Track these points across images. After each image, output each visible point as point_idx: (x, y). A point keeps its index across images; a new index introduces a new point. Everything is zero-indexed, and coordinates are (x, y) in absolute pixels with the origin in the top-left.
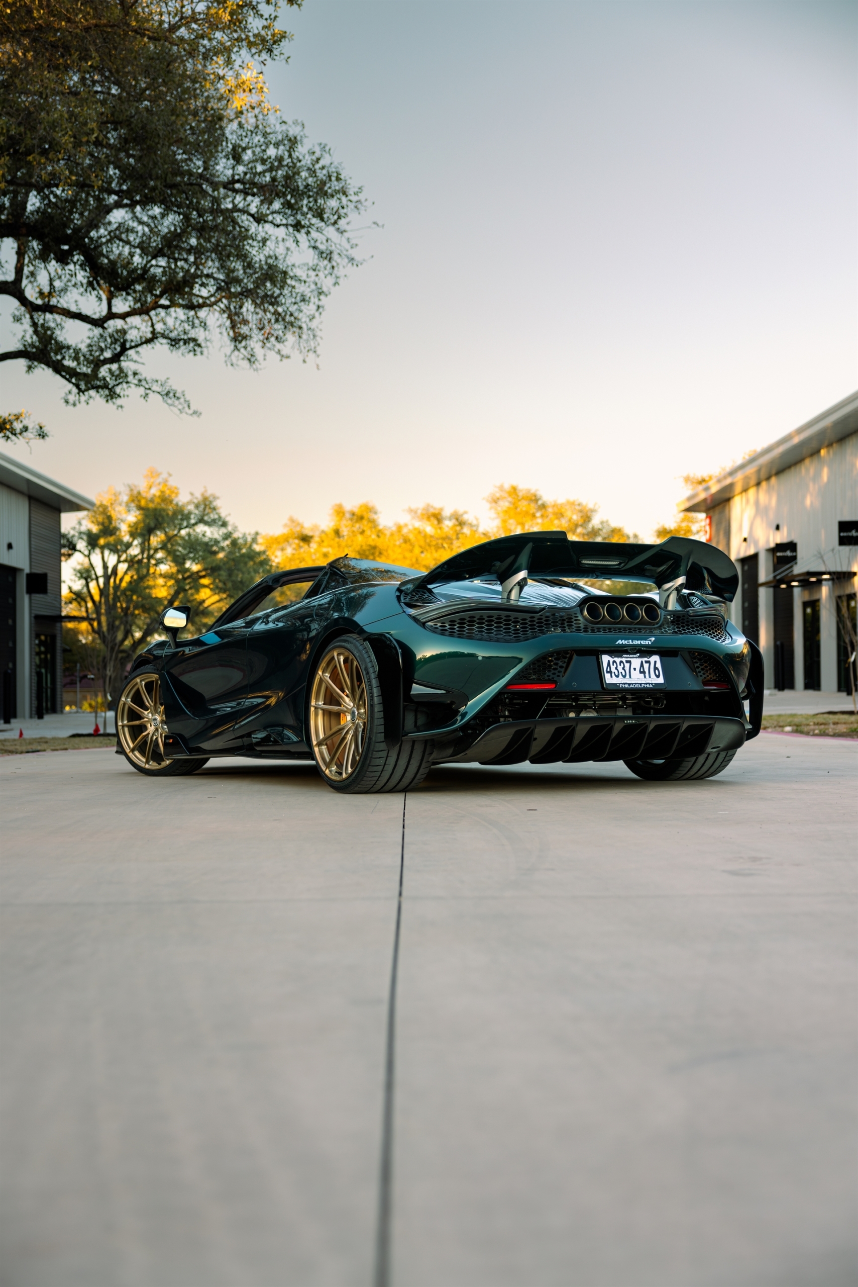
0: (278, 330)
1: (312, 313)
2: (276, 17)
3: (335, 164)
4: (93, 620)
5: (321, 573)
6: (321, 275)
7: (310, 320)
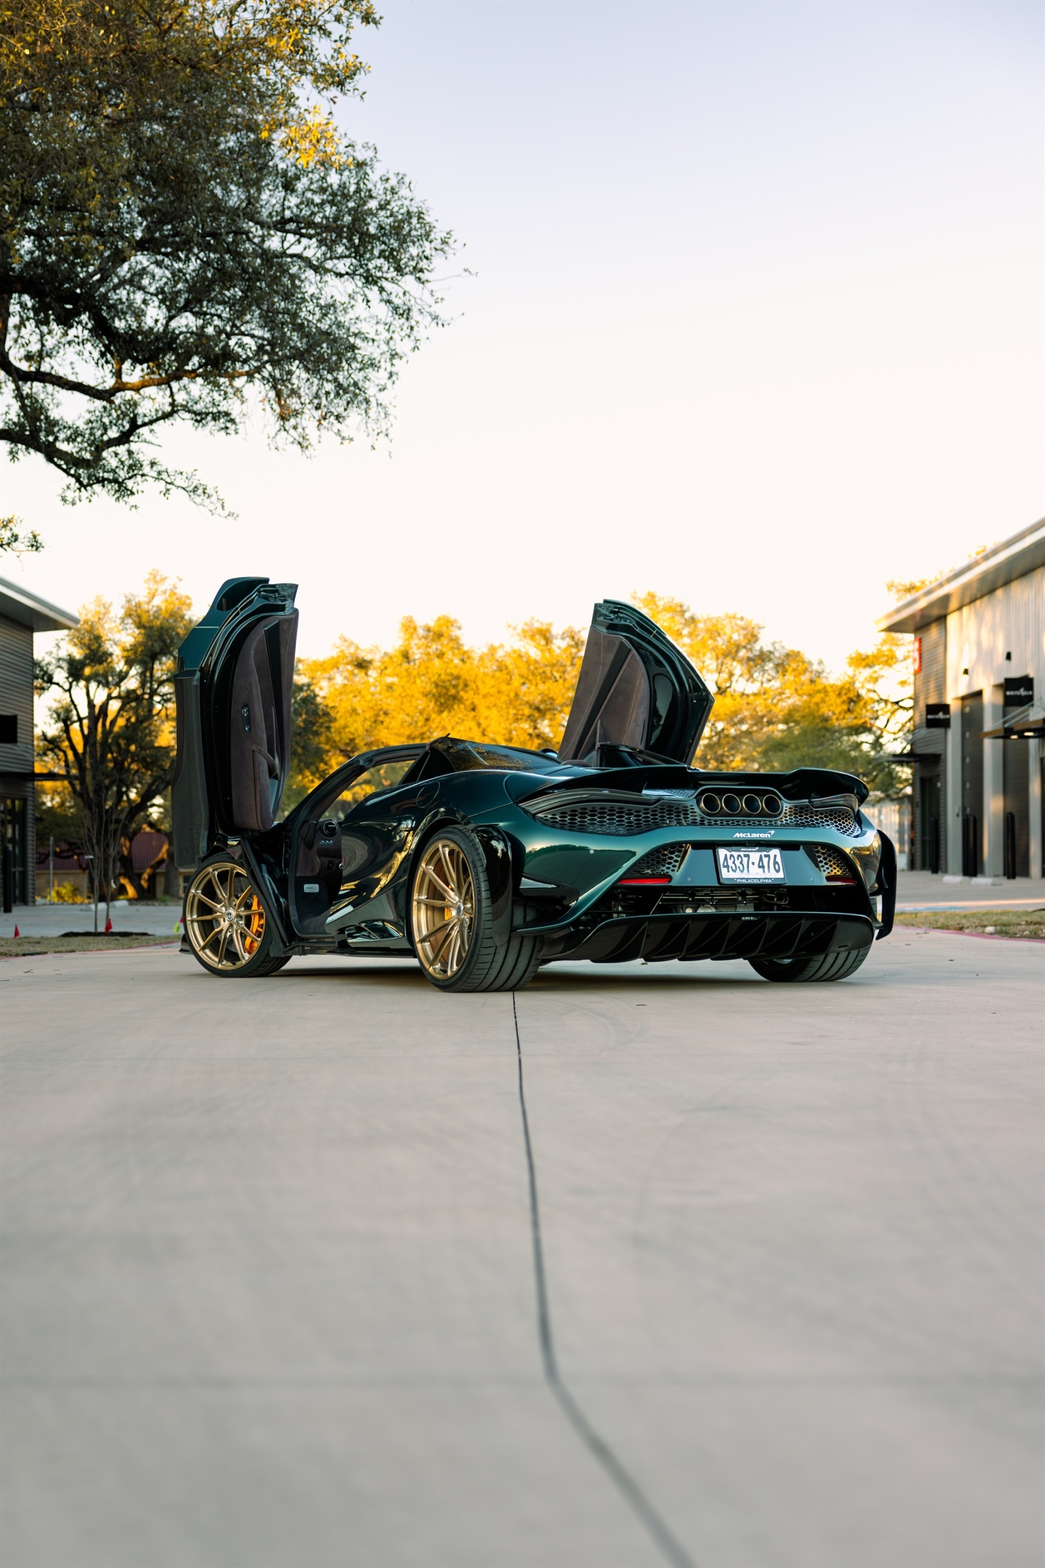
0: (339, 405)
1: (382, 381)
2: (348, 38)
3: (418, 202)
4: (75, 777)
5: (421, 752)
6: (396, 336)
7: (380, 390)
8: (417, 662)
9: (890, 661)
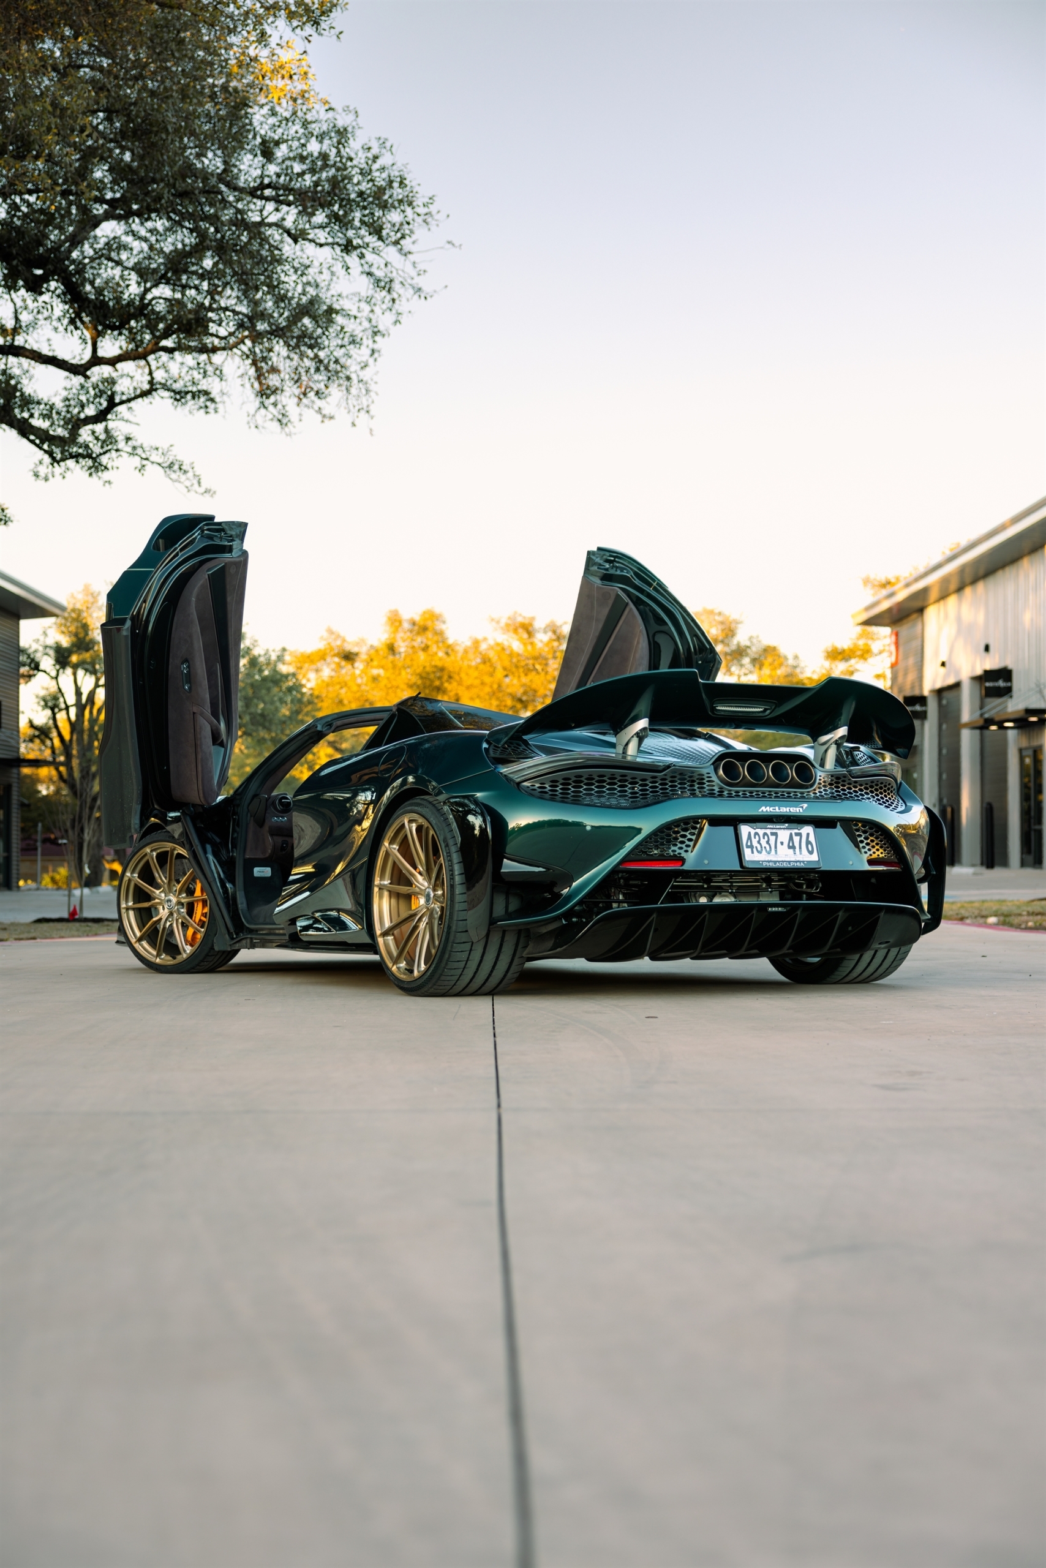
0: (319, 382)
1: (364, 359)
3: (399, 165)
4: (61, 764)
5: (386, 716)
6: (377, 309)
7: (362, 368)
8: (403, 655)
9: (866, 656)
